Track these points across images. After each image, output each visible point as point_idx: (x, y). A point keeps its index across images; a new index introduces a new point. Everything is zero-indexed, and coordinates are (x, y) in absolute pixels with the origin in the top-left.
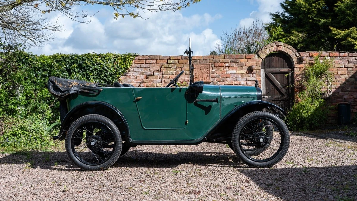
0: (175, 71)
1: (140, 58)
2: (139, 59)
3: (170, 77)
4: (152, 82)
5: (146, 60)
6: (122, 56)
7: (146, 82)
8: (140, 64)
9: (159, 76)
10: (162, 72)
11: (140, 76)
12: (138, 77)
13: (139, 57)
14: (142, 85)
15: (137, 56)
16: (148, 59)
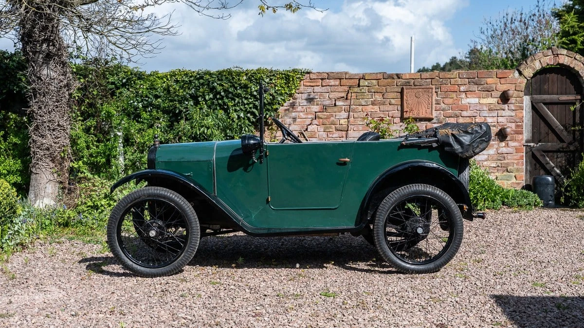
0: (372, 99)
1: (313, 77)
2: (310, 79)
3: (364, 110)
4: (333, 117)
5: (322, 79)
6: (282, 74)
7: (323, 117)
8: (313, 86)
9: (344, 107)
10: (349, 101)
11: (312, 106)
12: (309, 108)
13: (311, 74)
14: (315, 122)
15: (308, 73)
16: (326, 79)
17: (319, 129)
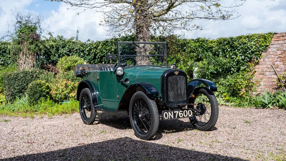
1: (278, 35)
2: (277, 37)
5: (283, 36)
6: (263, 36)
7: (282, 57)
8: (278, 41)
11: (278, 51)
12: (276, 52)
13: (277, 34)
14: (279, 60)
15: (276, 34)
16: (284, 36)
17: (280, 63)
